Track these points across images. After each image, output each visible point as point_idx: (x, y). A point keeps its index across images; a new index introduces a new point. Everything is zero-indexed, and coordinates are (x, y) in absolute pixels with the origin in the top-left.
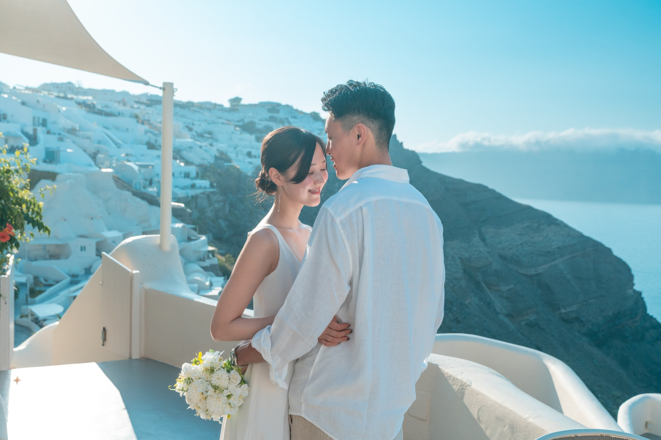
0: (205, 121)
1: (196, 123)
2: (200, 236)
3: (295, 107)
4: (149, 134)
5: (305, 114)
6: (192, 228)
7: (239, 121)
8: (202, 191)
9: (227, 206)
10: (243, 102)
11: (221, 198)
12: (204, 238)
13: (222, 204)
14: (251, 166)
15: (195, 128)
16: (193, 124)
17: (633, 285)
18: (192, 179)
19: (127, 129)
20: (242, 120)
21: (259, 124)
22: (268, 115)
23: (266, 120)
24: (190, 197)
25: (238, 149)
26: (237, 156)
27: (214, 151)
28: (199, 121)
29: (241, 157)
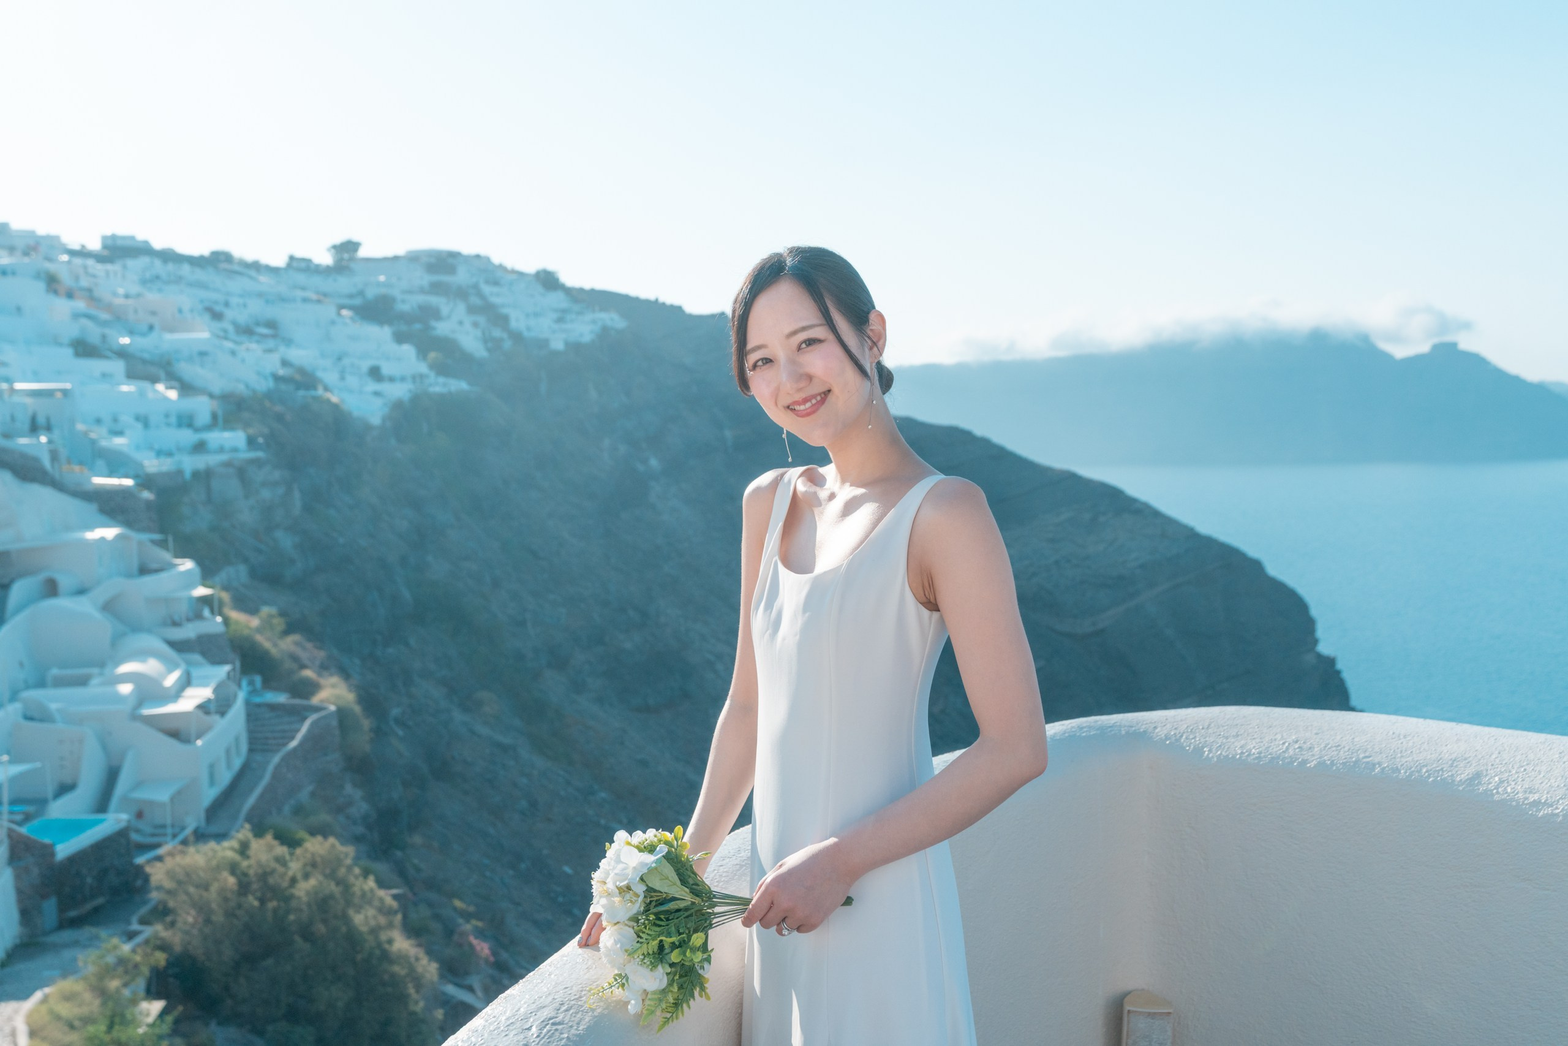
0: (260, 295)
1: (234, 301)
2: (178, 561)
3: (496, 260)
4: (84, 321)
5: (521, 275)
6: (153, 542)
7: (351, 296)
8: (224, 457)
9: (297, 495)
10: (362, 253)
11: (277, 475)
12: (187, 565)
13: (281, 491)
14: (378, 402)
15: (229, 314)
16: (227, 304)
17: (1316, 642)
18: (197, 430)
19: (19, 309)
20: (361, 293)
21: (403, 301)
22: (426, 279)
23: (422, 291)
24: (188, 475)
25: (346, 361)
26: (342, 378)
27: (272, 363)
28: (241, 296)
29: (352, 381)
